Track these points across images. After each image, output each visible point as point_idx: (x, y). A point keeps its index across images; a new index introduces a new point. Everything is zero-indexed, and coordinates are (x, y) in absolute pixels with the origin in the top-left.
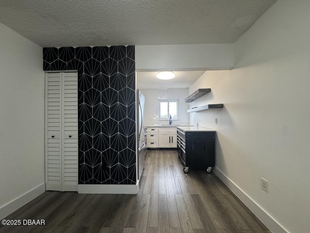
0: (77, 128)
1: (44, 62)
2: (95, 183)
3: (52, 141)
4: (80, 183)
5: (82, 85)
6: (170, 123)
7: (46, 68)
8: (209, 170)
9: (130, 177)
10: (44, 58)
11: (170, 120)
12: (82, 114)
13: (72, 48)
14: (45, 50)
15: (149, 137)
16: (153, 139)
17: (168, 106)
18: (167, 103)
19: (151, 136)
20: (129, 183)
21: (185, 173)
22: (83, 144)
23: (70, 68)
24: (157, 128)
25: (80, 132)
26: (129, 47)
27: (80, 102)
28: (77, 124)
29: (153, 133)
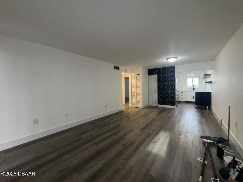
0: (157, 90)
1: (148, 73)
2: (162, 104)
3: (151, 93)
4: (158, 104)
5: (159, 79)
6: (193, 89)
7: (149, 74)
8: (207, 107)
9: (173, 104)
10: (148, 72)
11: (193, 88)
12: (159, 86)
13: (156, 69)
14: (149, 70)
15: (180, 96)
16: (182, 97)
17: (193, 80)
18: (192, 79)
19: (181, 95)
20: (173, 105)
21: (195, 108)
22: (159, 94)
23: (155, 74)
24: (185, 92)
25: (158, 91)
26: (173, 66)
27: (158, 83)
28: (157, 89)
29: (182, 94)
